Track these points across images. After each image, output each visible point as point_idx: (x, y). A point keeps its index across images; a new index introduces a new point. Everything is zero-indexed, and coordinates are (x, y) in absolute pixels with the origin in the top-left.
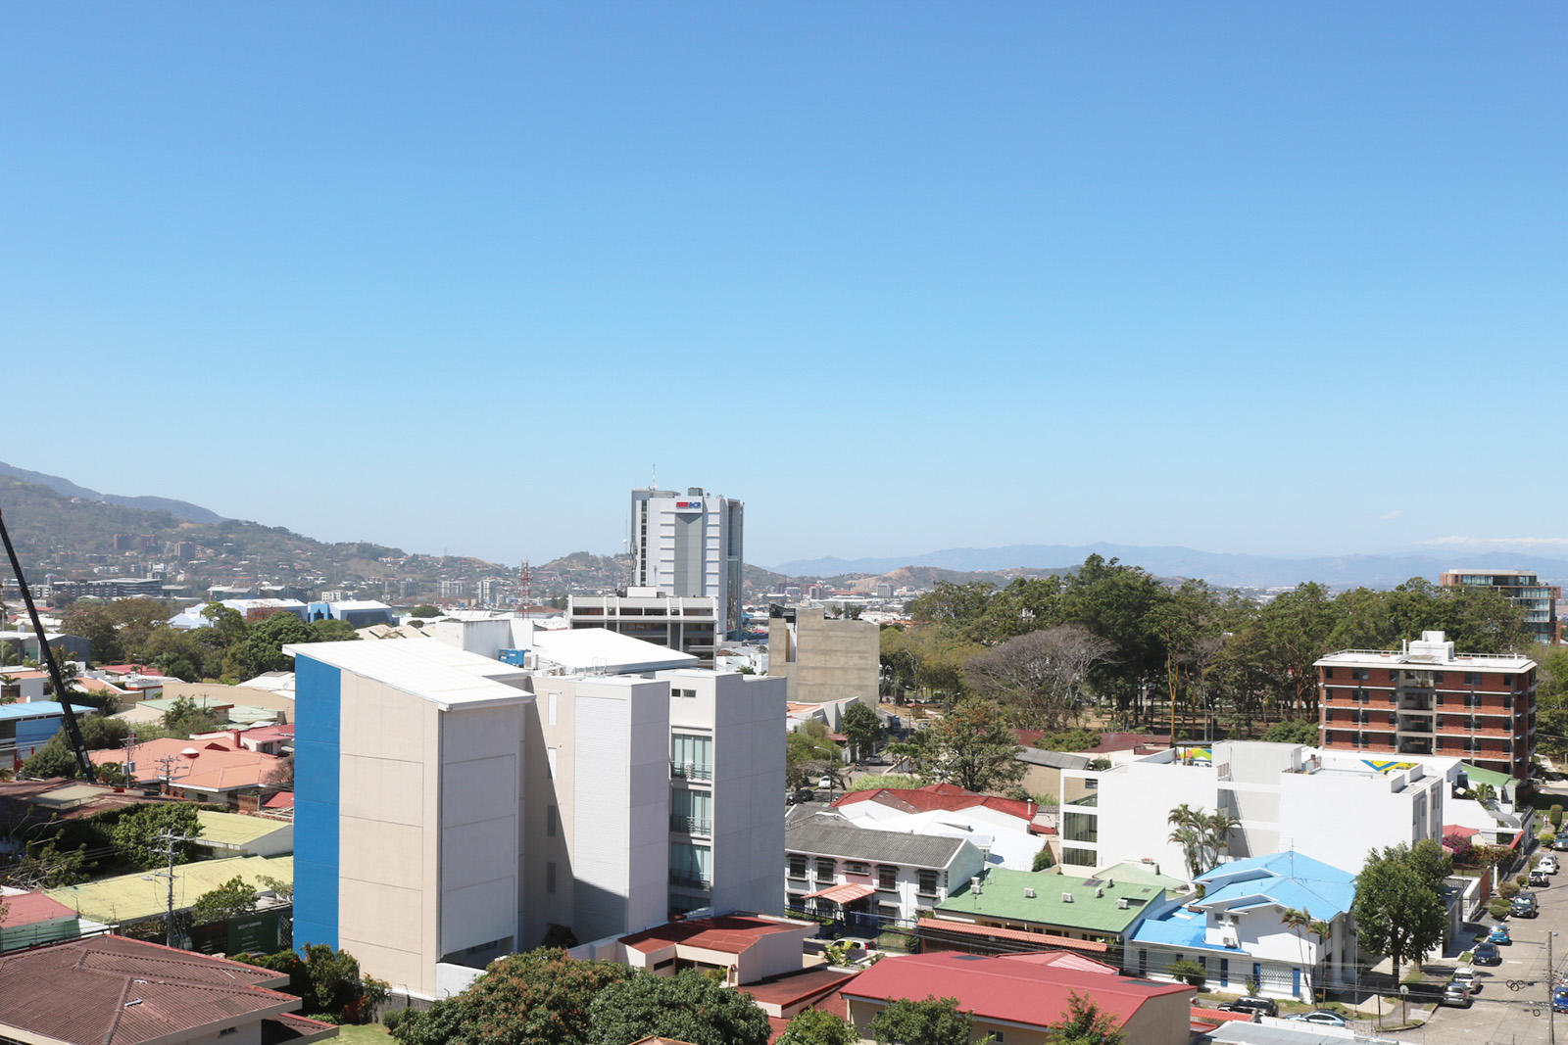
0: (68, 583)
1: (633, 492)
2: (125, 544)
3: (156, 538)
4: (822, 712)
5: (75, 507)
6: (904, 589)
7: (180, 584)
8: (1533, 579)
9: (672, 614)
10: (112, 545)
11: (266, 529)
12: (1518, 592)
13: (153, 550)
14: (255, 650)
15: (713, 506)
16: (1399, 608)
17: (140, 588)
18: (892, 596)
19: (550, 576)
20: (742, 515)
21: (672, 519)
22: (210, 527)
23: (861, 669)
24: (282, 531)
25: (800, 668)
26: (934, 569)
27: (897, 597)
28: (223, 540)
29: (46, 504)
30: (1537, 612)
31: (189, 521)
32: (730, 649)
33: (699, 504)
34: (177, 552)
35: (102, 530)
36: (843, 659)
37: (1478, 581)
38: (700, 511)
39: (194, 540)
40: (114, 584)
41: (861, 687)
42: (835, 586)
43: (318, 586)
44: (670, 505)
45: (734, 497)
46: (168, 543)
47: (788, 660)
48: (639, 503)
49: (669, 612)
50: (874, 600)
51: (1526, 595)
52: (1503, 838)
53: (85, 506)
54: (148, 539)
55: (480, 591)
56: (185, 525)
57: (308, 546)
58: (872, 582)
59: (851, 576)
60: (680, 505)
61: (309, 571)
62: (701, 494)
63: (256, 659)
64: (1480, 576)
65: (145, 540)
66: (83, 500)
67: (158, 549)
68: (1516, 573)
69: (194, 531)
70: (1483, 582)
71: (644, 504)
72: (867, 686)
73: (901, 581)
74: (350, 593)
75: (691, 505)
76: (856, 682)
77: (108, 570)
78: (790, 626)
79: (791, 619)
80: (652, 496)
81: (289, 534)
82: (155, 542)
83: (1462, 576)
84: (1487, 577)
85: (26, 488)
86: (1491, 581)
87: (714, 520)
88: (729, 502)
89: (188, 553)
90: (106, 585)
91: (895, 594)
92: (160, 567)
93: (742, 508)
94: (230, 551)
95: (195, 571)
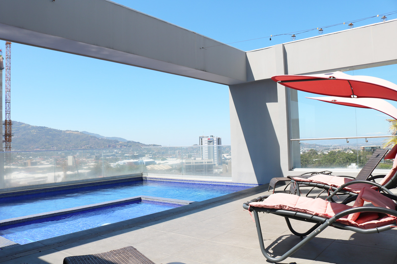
0: (98, 155)
1: (200, 137)
2: (109, 146)
3: (115, 145)
5: (100, 140)
7: (120, 154)
8: (380, 147)
9: (204, 163)
10: (107, 147)
11: (136, 142)
13: (115, 147)
15: (215, 139)
16: (348, 158)
17: (112, 155)
19: (190, 149)
20: (221, 140)
21: (207, 142)
22: (125, 142)
24: (139, 143)
28: (127, 145)
29: (95, 139)
32: (219, 167)
33: (212, 139)
34: (119, 148)
35: (105, 144)
37: (368, 148)
38: (212, 140)
39: (122, 145)
40: (107, 155)
43: (145, 153)
44: (207, 139)
45: (219, 137)
46: (117, 146)
48: (201, 139)
53: (102, 139)
54: (114, 145)
55: (176, 153)
56: (120, 142)
57: (144, 145)
60: (208, 139)
61: (144, 150)
62: (213, 137)
64: (368, 147)
65: (113, 145)
66: (101, 138)
67: (116, 147)
68: (376, 146)
69: (122, 143)
70: (369, 148)
71: (202, 139)
74: (151, 155)
75: (211, 139)
77: (106, 151)
78: (227, 165)
79: (227, 164)
80: (203, 137)
81: (140, 143)
82: (115, 146)
83: (365, 147)
84: (370, 147)
85: (91, 137)
87: (215, 142)
89: (121, 148)
90: (105, 155)
92: (116, 151)
94: (129, 147)
95: (122, 151)
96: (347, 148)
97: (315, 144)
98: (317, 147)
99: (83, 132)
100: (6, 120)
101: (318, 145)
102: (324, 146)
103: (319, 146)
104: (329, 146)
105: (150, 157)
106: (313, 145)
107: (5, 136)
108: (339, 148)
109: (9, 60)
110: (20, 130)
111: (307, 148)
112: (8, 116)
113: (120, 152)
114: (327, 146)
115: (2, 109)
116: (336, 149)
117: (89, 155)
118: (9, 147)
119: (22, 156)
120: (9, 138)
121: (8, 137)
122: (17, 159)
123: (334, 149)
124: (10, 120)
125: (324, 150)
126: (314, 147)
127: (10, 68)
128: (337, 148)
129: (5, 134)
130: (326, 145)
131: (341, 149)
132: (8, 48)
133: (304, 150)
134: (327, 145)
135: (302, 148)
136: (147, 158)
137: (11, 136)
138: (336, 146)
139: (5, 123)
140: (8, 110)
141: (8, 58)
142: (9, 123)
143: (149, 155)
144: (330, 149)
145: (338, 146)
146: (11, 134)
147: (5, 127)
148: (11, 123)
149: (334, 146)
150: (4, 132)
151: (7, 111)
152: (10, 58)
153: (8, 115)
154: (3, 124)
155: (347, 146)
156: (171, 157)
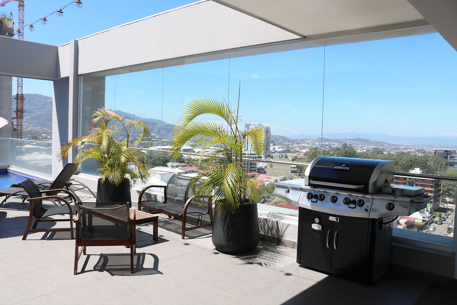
1: (246, 124)
4: (277, 179)
6: (317, 143)
7: (157, 138)
8: (455, 151)
9: (248, 155)
12: (451, 154)
14: (155, 161)
15: (263, 128)
18: (314, 144)
20: (270, 130)
22: (164, 126)
23: (287, 170)
25: (273, 169)
26: (325, 138)
27: (316, 144)
28: (167, 128)
30: (455, 159)
31: (160, 124)
34: (157, 131)
36: (283, 167)
37: (441, 152)
39: (160, 128)
41: (287, 174)
42: (302, 141)
44: (254, 127)
46: (155, 129)
47: (271, 167)
48: (247, 127)
49: (247, 154)
50: (310, 145)
51: (453, 155)
52: (423, 221)
58: (310, 141)
59: (306, 139)
60: (256, 128)
62: (261, 126)
63: (155, 163)
68: (450, 150)
69: (161, 126)
71: (248, 127)
72: (288, 174)
73: (317, 141)
74: (192, 141)
76: (286, 173)
80: (250, 125)
82: (152, 129)
83: (437, 150)
84: (443, 150)
86: (444, 152)
87: (263, 131)
88: (267, 127)
89: (159, 131)
91: (315, 144)
92: (153, 134)
93: (270, 128)
94: (168, 131)
95: (160, 135)
96: (420, 149)
97: (384, 142)
98: (385, 145)
99: (117, 111)
100: (17, 94)
101: (386, 143)
102: (393, 145)
103: (388, 144)
104: (400, 145)
105: (191, 144)
106: (381, 142)
107: (16, 112)
108: (411, 149)
109: (21, 25)
110: (46, 106)
111: (373, 145)
112: (20, 90)
113: (157, 137)
114: (397, 146)
115: (12, 82)
116: (407, 149)
117: (122, 138)
118: (21, 124)
119: (48, 135)
120: (21, 114)
121: (19, 113)
122: (41, 138)
123: (404, 149)
124: (22, 94)
125: (393, 149)
126: (382, 146)
127: (23, 34)
128: (409, 149)
129: (17, 110)
130: (396, 144)
131: (414, 150)
132: (21, 11)
133: (369, 147)
134: (398, 144)
135: (368, 146)
136: (187, 145)
137: (23, 112)
138: (408, 146)
139: (17, 97)
140: (21, 83)
141: (20, 22)
142: (21, 97)
143: (189, 141)
144: (401, 149)
145: (410, 145)
146: (23, 110)
147: (17, 102)
148: (23, 97)
149: (405, 146)
150: (14, 107)
151: (19, 84)
152: (23, 23)
153: (20, 88)
154: (15, 98)
155: (421, 146)
156: (215, 145)
